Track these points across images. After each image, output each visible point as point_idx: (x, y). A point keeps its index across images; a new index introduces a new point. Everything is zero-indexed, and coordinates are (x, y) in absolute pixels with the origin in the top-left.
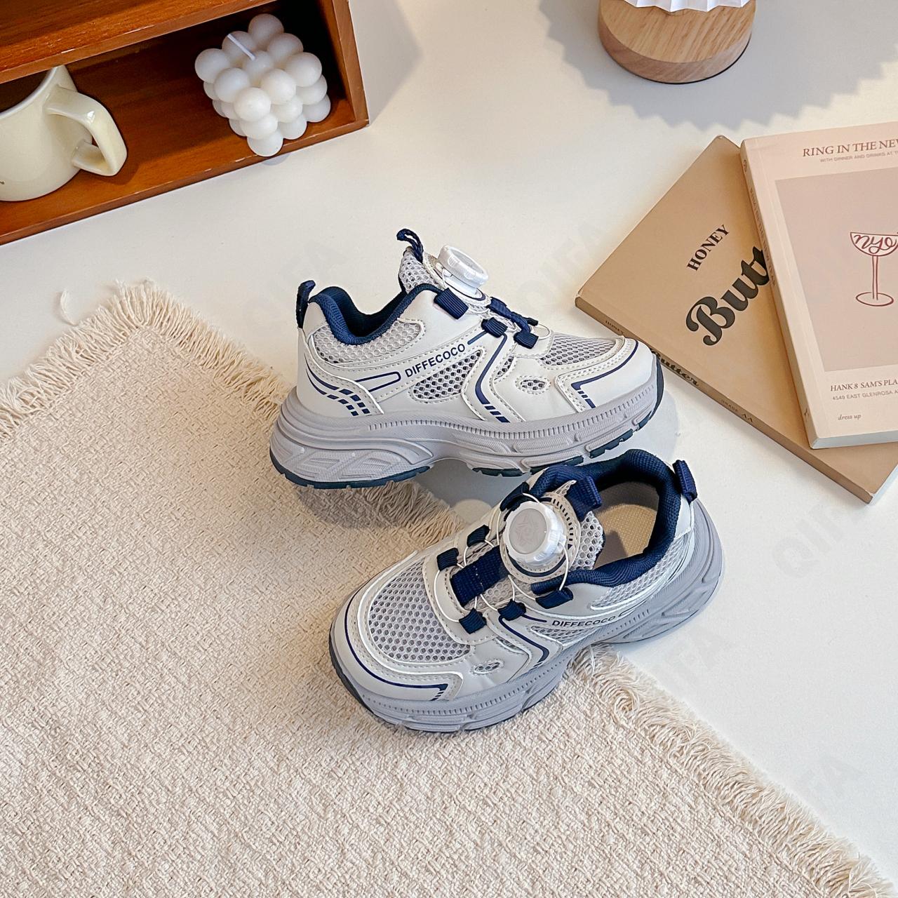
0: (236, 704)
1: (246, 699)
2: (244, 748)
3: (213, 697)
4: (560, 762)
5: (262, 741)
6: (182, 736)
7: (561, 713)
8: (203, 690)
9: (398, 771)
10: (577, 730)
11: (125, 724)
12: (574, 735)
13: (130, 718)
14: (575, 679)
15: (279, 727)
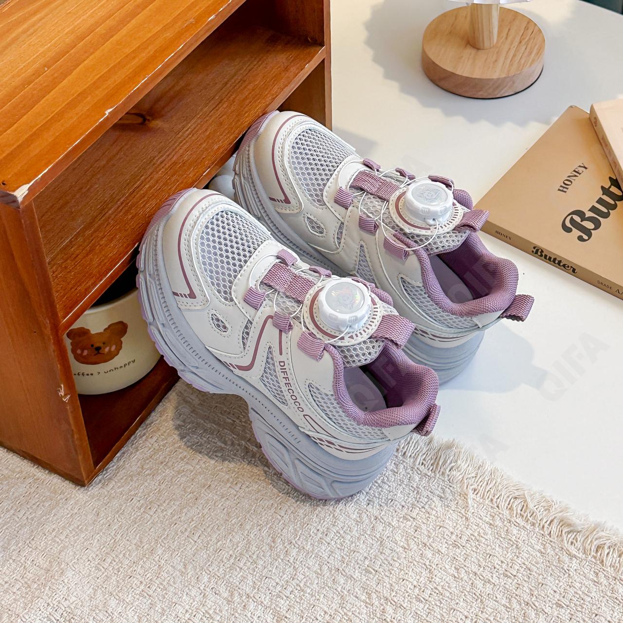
0: (231, 580)
1: (239, 576)
2: (245, 613)
3: (209, 578)
4: (527, 591)
5: (260, 607)
6: (187, 611)
7: (520, 553)
8: (199, 573)
9: (387, 615)
10: (536, 565)
11: (134, 608)
12: (535, 569)
13: (137, 603)
14: (525, 525)
15: (274, 594)
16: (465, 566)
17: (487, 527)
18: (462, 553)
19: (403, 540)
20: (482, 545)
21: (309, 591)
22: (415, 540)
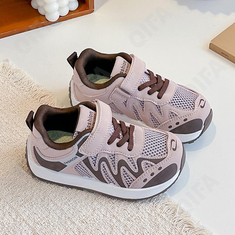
0: (19, 211)
1: (23, 210)
5: (27, 226)
8: (5, 204)
15: (36, 221)
16: (130, 230)
17: (147, 215)
18: (130, 224)
19: (105, 212)
20: (142, 222)
21: (52, 224)
22: (110, 213)
